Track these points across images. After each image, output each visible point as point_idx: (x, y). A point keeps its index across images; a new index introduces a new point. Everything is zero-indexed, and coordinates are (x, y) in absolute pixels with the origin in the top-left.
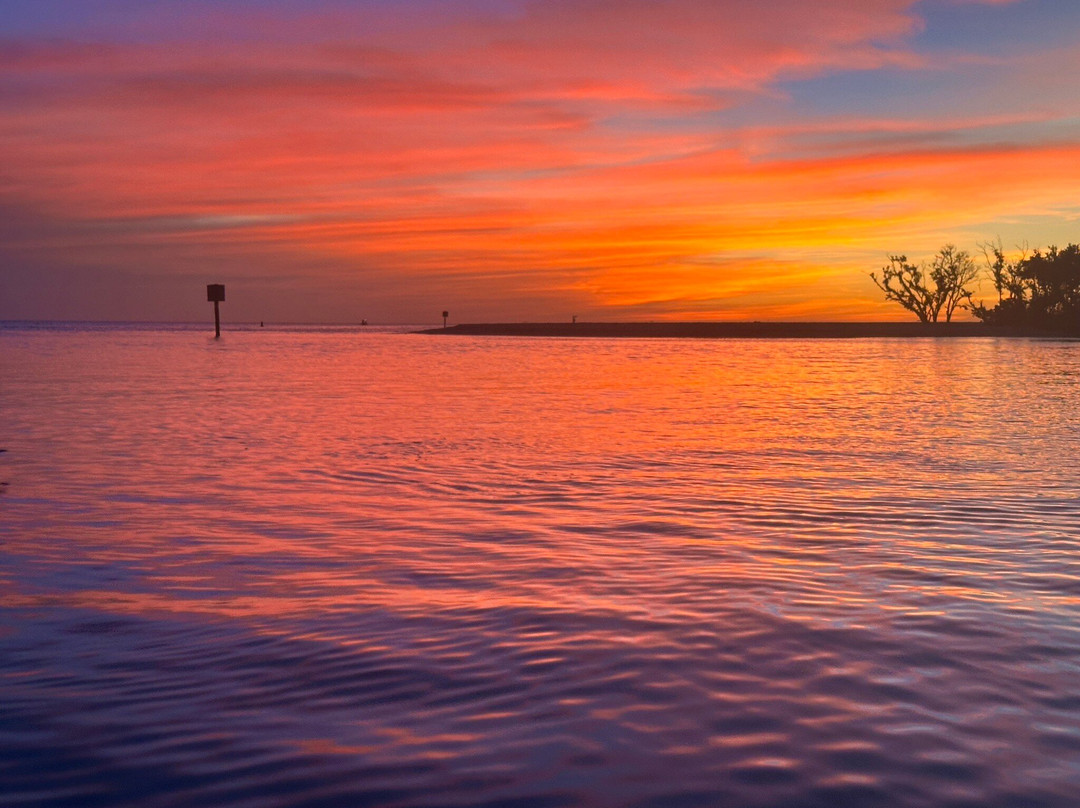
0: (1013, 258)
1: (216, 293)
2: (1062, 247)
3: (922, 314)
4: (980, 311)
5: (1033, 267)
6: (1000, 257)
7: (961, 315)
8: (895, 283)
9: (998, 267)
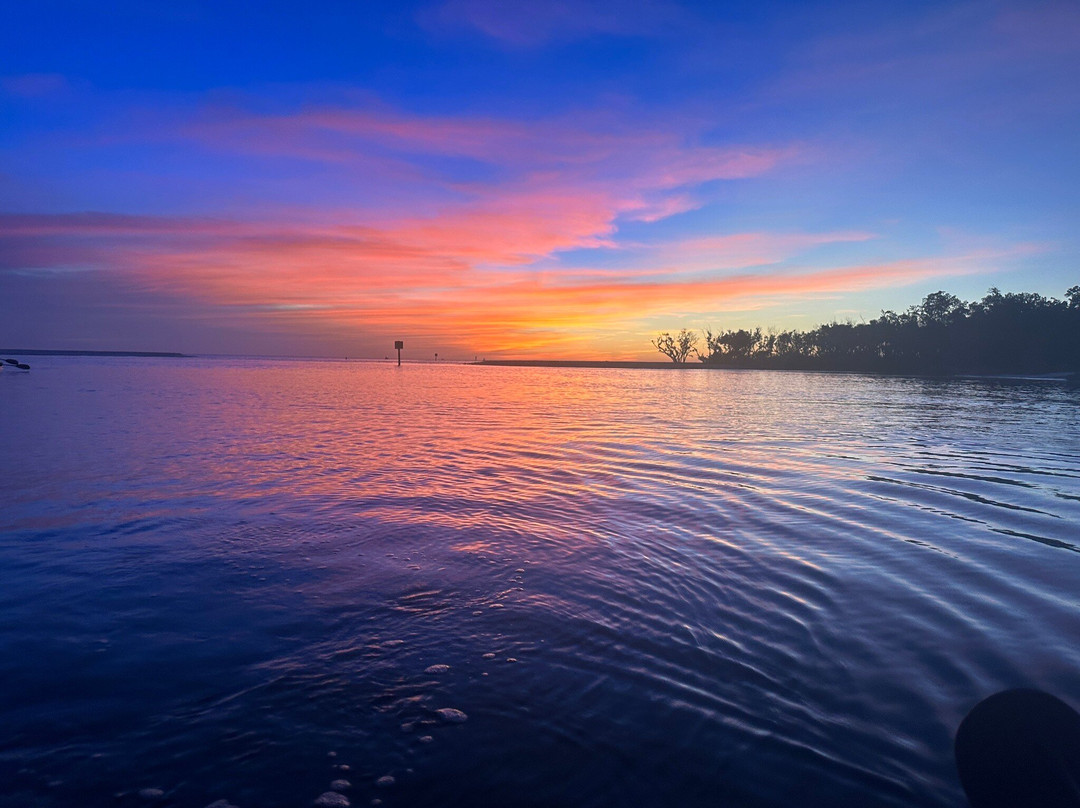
0: (716, 335)
1: (399, 345)
2: (736, 331)
3: (674, 358)
4: (701, 358)
5: (724, 339)
6: (710, 335)
7: (689, 359)
8: (663, 346)
9: (709, 339)
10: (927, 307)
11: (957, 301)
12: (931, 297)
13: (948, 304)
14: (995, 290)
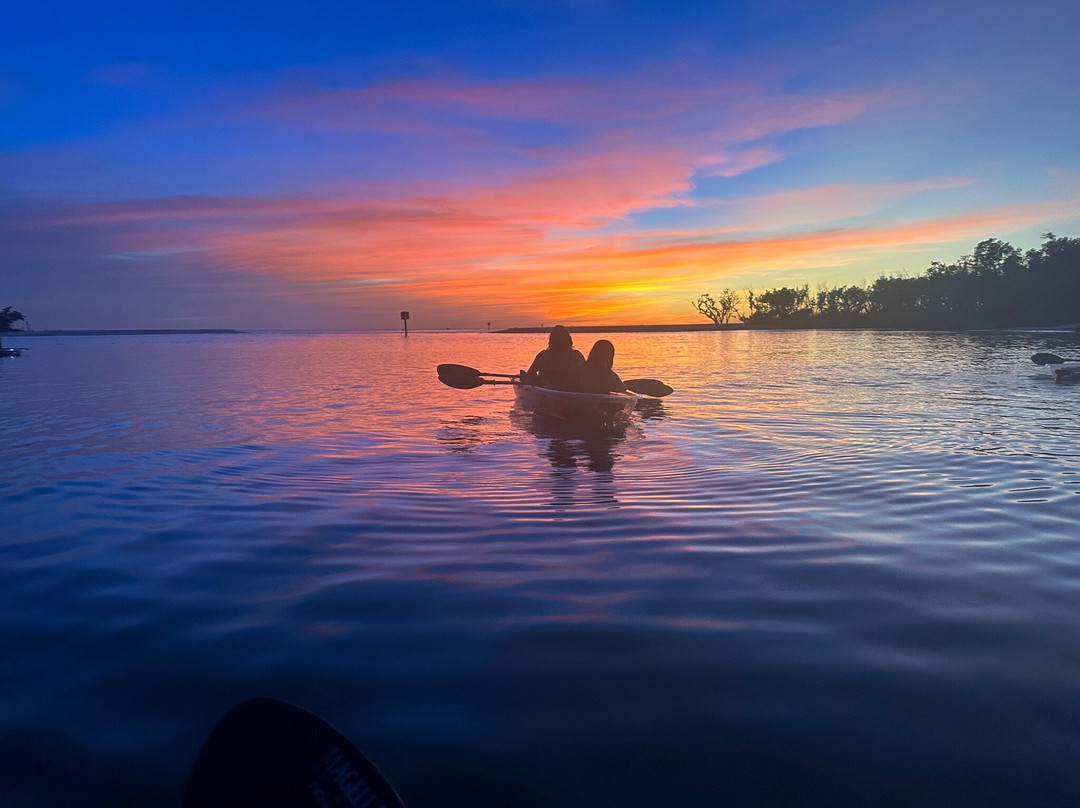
0: (758, 293)
1: (405, 316)
3: (715, 320)
4: (742, 319)
5: (767, 298)
6: (752, 294)
7: (732, 321)
8: (703, 307)
9: (751, 298)
10: (978, 254)
11: (1011, 248)
12: (981, 246)
13: (1001, 251)
14: (1050, 236)
